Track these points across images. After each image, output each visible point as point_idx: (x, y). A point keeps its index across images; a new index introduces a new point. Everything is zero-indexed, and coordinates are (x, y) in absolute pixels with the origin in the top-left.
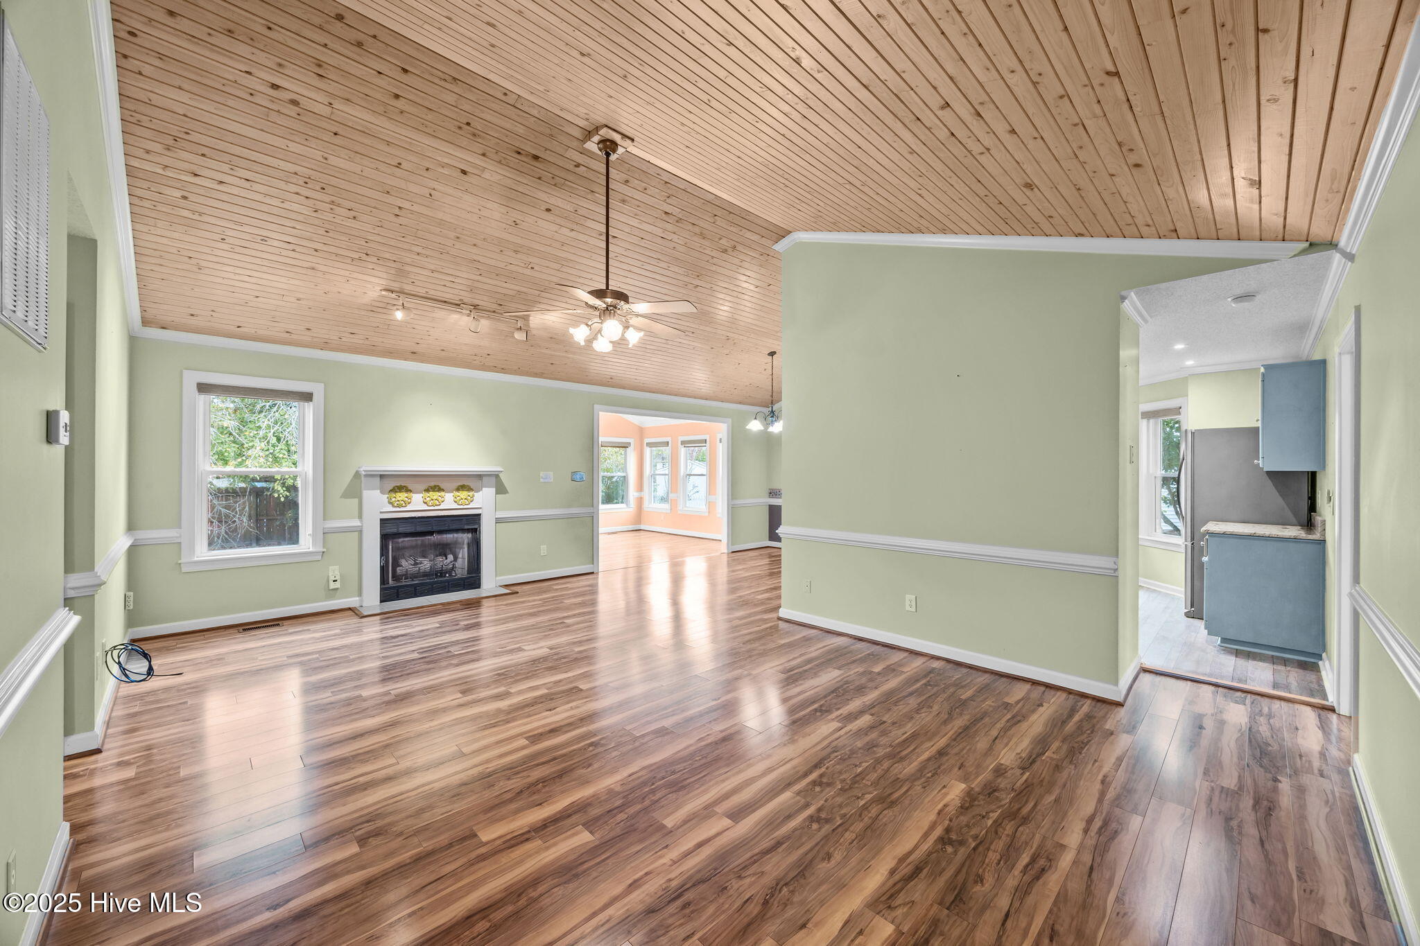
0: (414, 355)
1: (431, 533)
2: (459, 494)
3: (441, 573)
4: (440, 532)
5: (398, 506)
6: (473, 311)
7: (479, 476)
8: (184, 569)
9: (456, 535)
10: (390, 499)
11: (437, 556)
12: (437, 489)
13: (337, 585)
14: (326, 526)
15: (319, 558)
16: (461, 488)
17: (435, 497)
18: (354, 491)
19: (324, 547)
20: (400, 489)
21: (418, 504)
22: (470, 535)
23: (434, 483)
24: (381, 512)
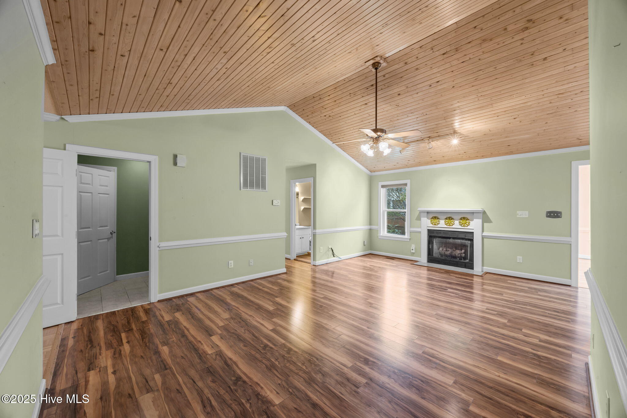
0: (435, 162)
1: (450, 238)
2: (461, 221)
3: (455, 257)
4: (454, 238)
5: (435, 225)
6: (430, 139)
7: (472, 213)
8: (379, 238)
9: (462, 241)
10: (431, 221)
11: (456, 249)
12: (450, 218)
13: (413, 251)
14: (411, 230)
15: (409, 241)
16: (463, 218)
17: (450, 222)
18: (419, 219)
19: (410, 237)
20: (435, 218)
21: (442, 225)
22: (469, 242)
23: (449, 217)
24: (428, 227)
